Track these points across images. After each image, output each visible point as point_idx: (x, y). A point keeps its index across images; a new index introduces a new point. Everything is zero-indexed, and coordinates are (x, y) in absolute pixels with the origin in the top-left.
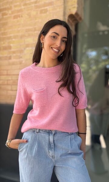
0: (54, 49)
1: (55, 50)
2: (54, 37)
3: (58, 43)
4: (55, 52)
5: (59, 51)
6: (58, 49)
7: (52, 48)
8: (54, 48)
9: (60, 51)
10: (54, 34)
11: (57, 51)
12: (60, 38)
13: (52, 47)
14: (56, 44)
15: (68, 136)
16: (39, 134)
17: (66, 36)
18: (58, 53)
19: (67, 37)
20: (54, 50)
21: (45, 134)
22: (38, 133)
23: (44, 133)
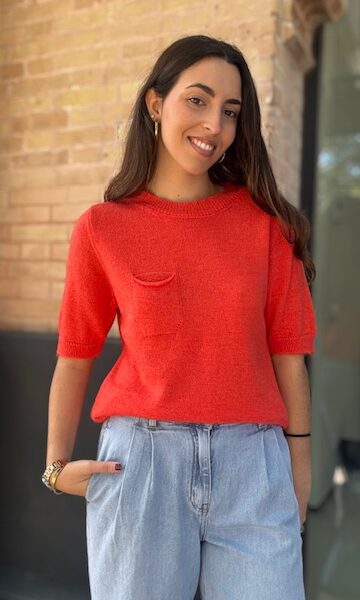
0: (199, 144)
1: (203, 146)
2: (197, 101)
3: (211, 120)
4: (203, 152)
5: (215, 148)
6: (210, 143)
7: (189, 138)
8: (199, 139)
9: (218, 149)
10: (197, 92)
11: (208, 148)
12: (216, 103)
13: (191, 134)
14: (205, 126)
15: (256, 432)
16: (157, 432)
17: (236, 94)
18: (211, 154)
19: (240, 100)
20: (199, 148)
21: (178, 432)
22: (153, 429)
23: (175, 430)
